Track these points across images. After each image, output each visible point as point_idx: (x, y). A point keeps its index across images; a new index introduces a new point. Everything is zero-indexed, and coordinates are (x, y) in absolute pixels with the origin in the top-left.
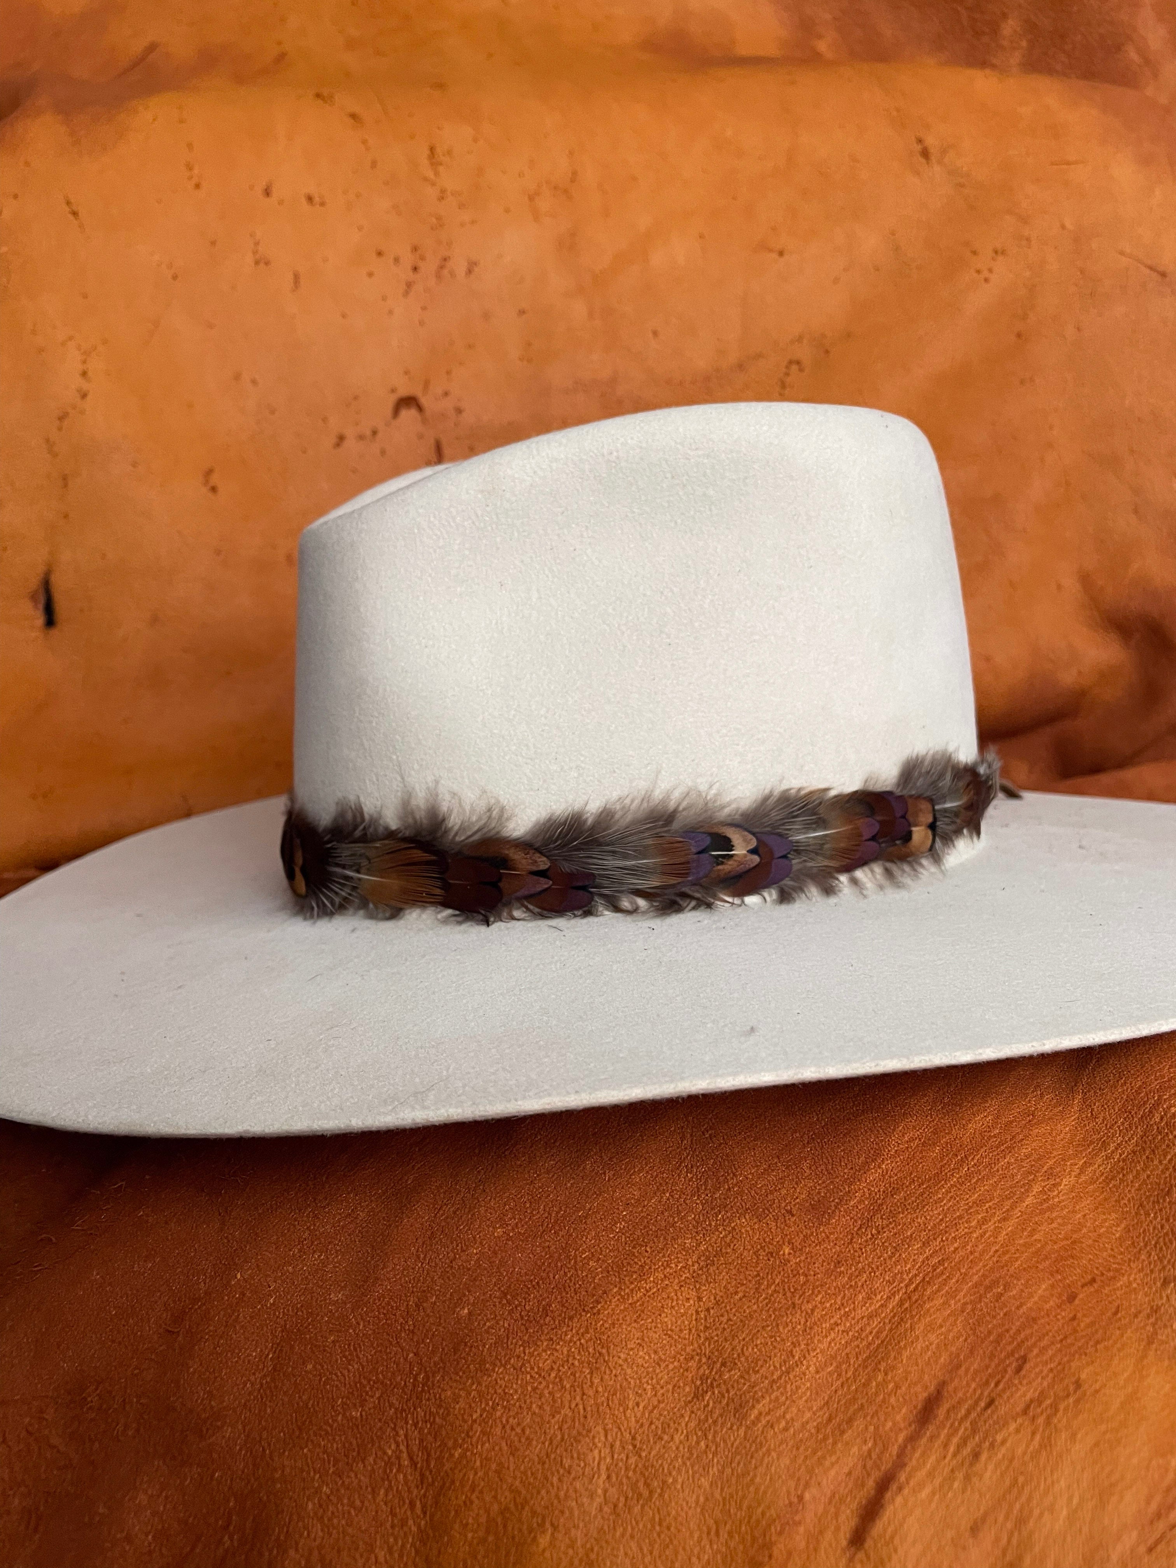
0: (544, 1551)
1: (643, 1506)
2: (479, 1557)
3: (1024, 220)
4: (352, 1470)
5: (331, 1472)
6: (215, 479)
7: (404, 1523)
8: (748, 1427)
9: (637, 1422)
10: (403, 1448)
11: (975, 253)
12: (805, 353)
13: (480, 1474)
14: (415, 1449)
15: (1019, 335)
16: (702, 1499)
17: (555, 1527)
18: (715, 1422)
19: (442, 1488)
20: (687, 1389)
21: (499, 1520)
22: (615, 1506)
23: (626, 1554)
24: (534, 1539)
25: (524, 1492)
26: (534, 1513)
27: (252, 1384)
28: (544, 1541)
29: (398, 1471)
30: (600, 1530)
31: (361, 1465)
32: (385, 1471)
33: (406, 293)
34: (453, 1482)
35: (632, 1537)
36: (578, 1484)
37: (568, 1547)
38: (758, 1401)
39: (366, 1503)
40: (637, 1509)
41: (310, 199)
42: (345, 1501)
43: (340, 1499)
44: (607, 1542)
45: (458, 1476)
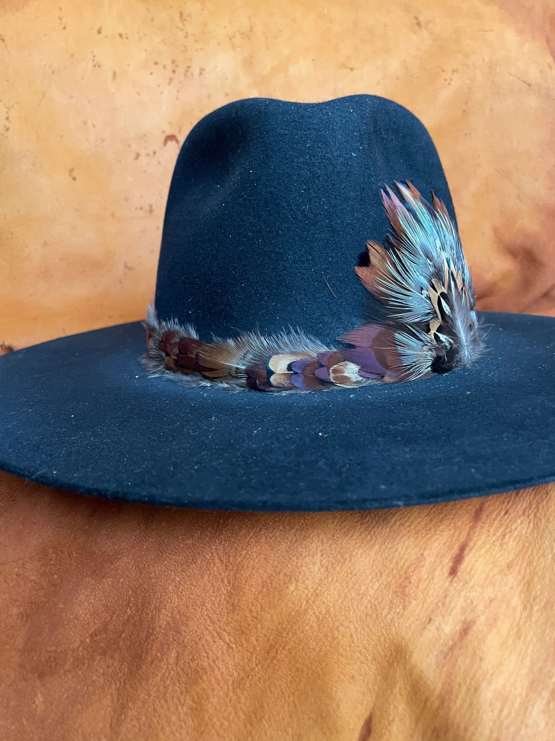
0: (293, 592)
1: (341, 567)
2: (259, 600)
3: (466, 55)
4: (190, 568)
5: (179, 570)
6: (75, 174)
7: (219, 589)
11: (443, 71)
13: (256, 561)
14: (221, 554)
15: (464, 112)
16: (371, 561)
19: (237, 570)
21: (268, 581)
22: (327, 568)
23: (335, 589)
24: (287, 587)
25: (279, 566)
26: (286, 575)
28: (292, 588)
29: (214, 565)
30: (321, 579)
31: (194, 566)
33: (170, 83)
34: (243, 566)
35: (337, 581)
36: (307, 559)
40: (338, 568)
41: (121, 35)
42: (188, 583)
43: (185, 582)
44: (325, 585)
45: (245, 563)
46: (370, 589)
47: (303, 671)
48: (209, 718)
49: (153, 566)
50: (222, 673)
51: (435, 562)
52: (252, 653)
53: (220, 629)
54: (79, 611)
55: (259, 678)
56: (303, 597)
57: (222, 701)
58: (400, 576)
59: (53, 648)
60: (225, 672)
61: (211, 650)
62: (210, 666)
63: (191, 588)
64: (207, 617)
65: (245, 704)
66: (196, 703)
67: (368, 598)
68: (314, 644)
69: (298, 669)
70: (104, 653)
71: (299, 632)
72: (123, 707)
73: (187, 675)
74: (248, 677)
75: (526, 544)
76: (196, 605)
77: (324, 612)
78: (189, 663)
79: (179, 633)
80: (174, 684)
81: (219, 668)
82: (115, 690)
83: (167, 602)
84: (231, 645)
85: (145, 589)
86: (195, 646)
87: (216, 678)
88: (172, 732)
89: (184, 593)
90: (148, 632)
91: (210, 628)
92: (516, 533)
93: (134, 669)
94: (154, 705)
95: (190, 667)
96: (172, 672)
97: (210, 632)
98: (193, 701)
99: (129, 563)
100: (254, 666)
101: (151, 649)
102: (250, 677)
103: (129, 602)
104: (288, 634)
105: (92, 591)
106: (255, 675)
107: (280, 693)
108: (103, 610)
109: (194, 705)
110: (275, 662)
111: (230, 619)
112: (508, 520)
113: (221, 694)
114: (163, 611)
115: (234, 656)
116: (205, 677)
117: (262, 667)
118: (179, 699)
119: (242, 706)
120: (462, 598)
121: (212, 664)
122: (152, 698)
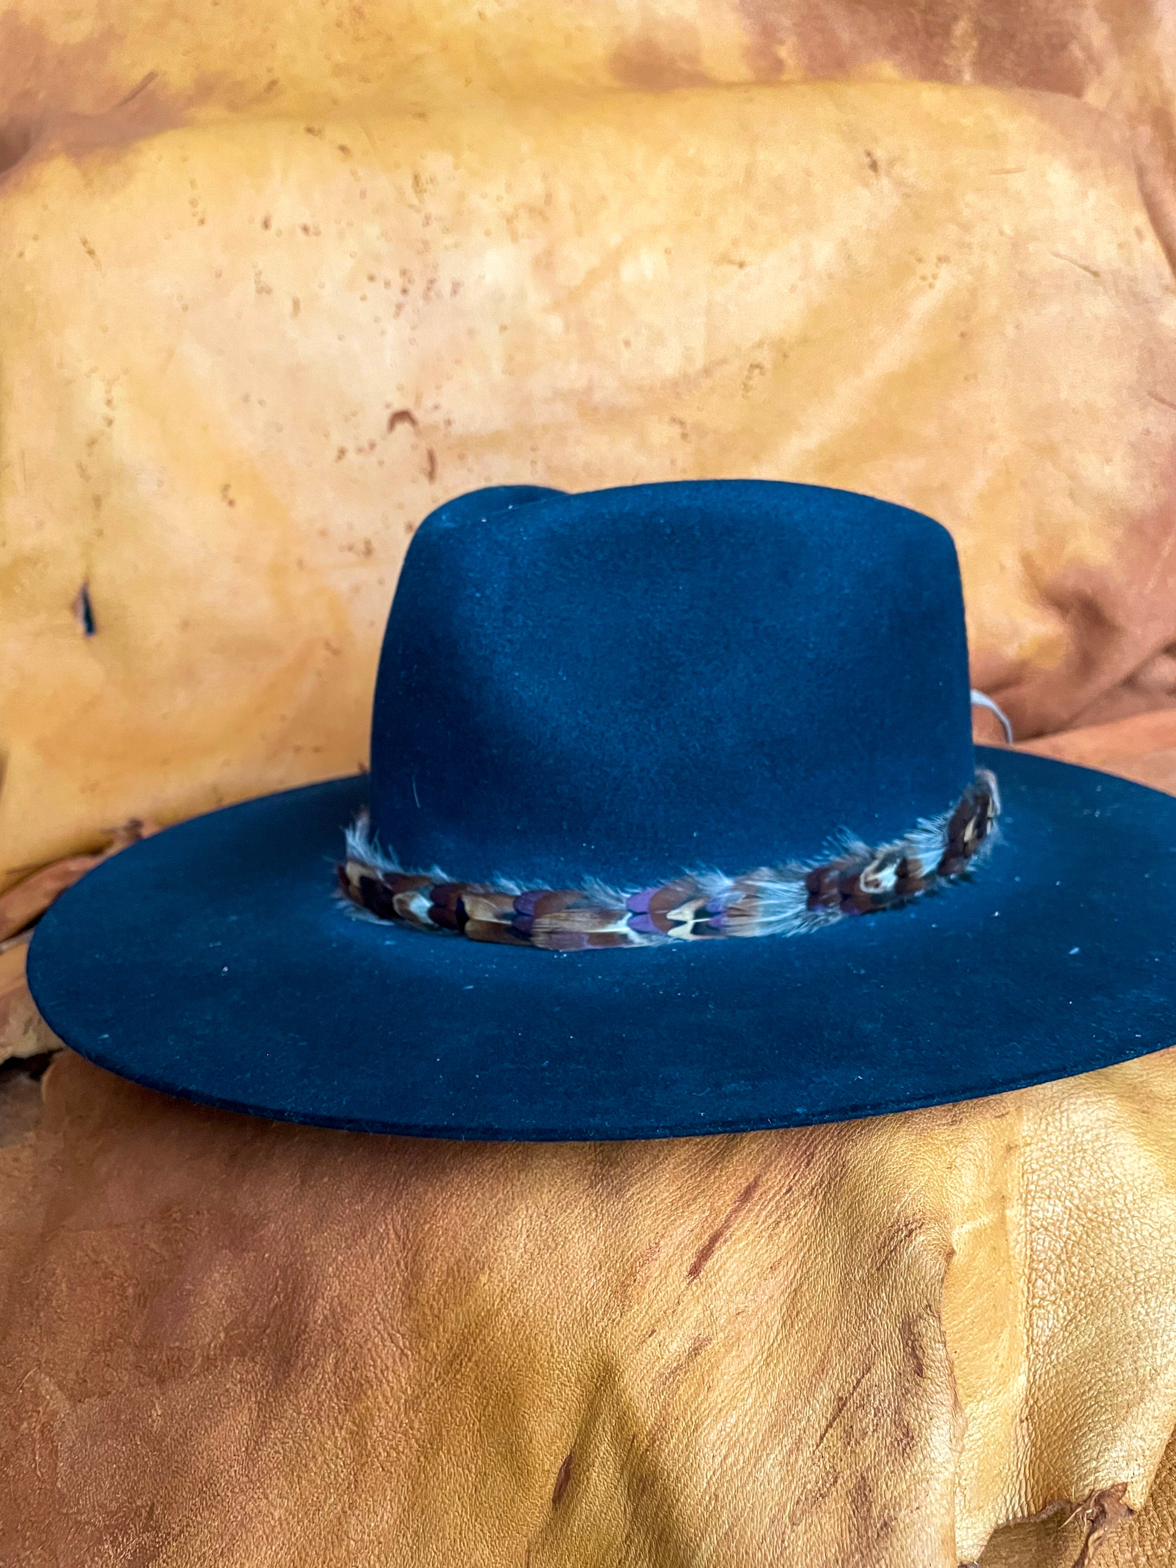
0: (484, 1285)
2: (443, 1293)
3: (966, 227)
4: (357, 1244)
6: (232, 494)
7: (393, 1275)
8: (624, 1202)
9: (549, 1201)
10: (390, 1227)
11: (920, 260)
12: (765, 357)
13: (442, 1239)
14: (399, 1227)
15: (963, 335)
16: (591, 1248)
17: (491, 1270)
18: (603, 1201)
19: (417, 1250)
20: (585, 1182)
21: (455, 1268)
22: (532, 1254)
23: (538, 1284)
24: (478, 1278)
25: (471, 1248)
26: (477, 1261)
27: (287, 1194)
28: (484, 1279)
29: (388, 1242)
31: (363, 1241)
32: (379, 1243)
33: (397, 314)
34: (424, 1246)
35: (542, 1273)
36: (507, 1241)
37: (499, 1281)
38: (632, 1186)
39: (368, 1265)
41: (305, 229)
42: (354, 1264)
43: (350, 1264)
44: (526, 1277)
45: (428, 1242)
46: (583, 1285)
47: (491, 1391)
48: (372, 1446)
49: (309, 1238)
50: (392, 1389)
51: (674, 1254)
52: (431, 1364)
53: (393, 1328)
54: (212, 1295)
55: (439, 1398)
56: (498, 1291)
57: (390, 1424)
58: (625, 1271)
59: (177, 1344)
60: (395, 1388)
61: (380, 1357)
62: (376, 1377)
63: (357, 1272)
64: (376, 1312)
65: (418, 1430)
66: (358, 1427)
67: (579, 1298)
68: (506, 1356)
69: (485, 1387)
70: (243, 1354)
71: (488, 1340)
72: (265, 1427)
73: (348, 1388)
74: (425, 1395)
75: (805, 1237)
76: (363, 1295)
77: (521, 1314)
78: (351, 1373)
79: (340, 1331)
80: (331, 1399)
81: (388, 1382)
82: (255, 1403)
83: (326, 1289)
84: (406, 1351)
85: (297, 1268)
86: (359, 1350)
87: (384, 1396)
88: (325, 1461)
89: (348, 1278)
90: (299, 1328)
91: (379, 1327)
92: (795, 1220)
93: (280, 1377)
94: (304, 1426)
95: (351, 1378)
96: (329, 1384)
97: (379, 1332)
98: (354, 1423)
99: (277, 1232)
100: (433, 1381)
101: (303, 1351)
102: (427, 1396)
103: (276, 1286)
104: (475, 1341)
105: (229, 1269)
106: (433, 1393)
107: (463, 1417)
108: (242, 1294)
109: (355, 1429)
110: (458, 1377)
111: (405, 1316)
112: (788, 1202)
113: (390, 1415)
114: (320, 1301)
115: (409, 1366)
116: (369, 1393)
117: (443, 1383)
118: (336, 1419)
119: (415, 1432)
120: (700, 1308)
121: (380, 1375)
122: (302, 1417)
